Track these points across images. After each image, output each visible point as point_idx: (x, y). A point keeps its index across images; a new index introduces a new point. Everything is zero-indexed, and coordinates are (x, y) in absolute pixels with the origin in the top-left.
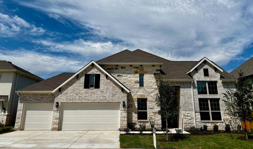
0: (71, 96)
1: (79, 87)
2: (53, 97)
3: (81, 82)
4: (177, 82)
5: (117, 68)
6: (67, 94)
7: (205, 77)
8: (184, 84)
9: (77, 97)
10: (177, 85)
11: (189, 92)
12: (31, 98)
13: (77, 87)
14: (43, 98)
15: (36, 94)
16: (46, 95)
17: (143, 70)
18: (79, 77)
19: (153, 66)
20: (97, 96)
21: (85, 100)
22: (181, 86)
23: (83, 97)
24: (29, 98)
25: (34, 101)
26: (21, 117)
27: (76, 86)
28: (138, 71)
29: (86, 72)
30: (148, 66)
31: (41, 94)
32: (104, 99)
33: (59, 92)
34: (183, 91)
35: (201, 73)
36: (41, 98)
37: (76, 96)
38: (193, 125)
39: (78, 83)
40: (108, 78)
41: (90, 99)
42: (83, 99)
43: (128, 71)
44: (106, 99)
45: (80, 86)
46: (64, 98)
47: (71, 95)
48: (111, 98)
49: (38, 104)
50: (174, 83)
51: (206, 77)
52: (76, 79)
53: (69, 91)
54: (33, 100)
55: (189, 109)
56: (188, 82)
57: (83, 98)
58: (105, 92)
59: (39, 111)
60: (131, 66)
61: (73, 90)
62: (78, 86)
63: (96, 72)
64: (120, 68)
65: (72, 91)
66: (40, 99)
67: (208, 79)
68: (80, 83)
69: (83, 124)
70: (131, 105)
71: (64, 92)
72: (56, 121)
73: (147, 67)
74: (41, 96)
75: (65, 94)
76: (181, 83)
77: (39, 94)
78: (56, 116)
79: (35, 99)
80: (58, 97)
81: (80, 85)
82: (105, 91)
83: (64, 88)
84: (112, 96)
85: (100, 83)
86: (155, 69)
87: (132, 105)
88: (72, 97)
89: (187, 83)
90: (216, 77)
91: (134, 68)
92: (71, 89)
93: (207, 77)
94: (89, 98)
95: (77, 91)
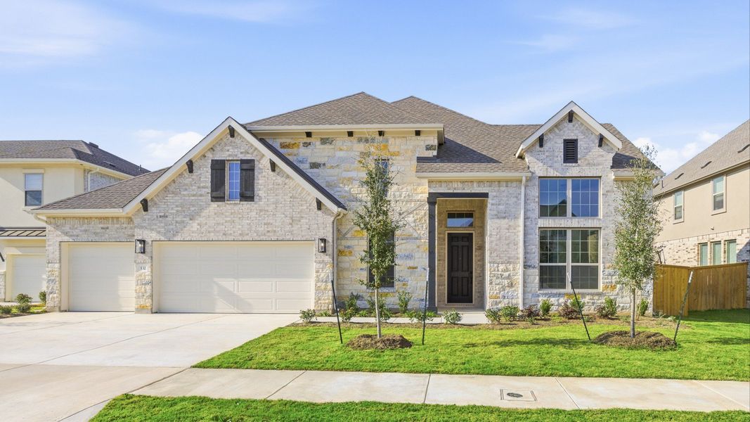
0: (177, 222)
1: (196, 198)
3: (202, 185)
4: (480, 182)
5: (310, 144)
6: (167, 217)
7: (565, 164)
8: (499, 187)
10: (479, 189)
11: (514, 210)
12: (76, 228)
13: (193, 198)
14: (108, 228)
15: (87, 218)
16: (115, 220)
17: (386, 147)
18: (194, 168)
19: (418, 133)
21: (218, 234)
22: (489, 194)
23: (210, 227)
24: (70, 228)
26: (57, 279)
27: (189, 195)
28: (372, 149)
29: (213, 154)
30: (402, 135)
32: (268, 231)
34: (495, 207)
35: (556, 154)
36: (102, 228)
38: (514, 301)
39: (194, 187)
40: (277, 170)
41: (229, 232)
42: (209, 232)
43: (341, 150)
45: (201, 195)
47: (178, 219)
48: (288, 228)
50: (469, 184)
51: (568, 164)
52: (187, 176)
53: (172, 209)
54: (81, 233)
55: (509, 258)
56: (512, 181)
58: (272, 213)
61: (182, 206)
62: (194, 196)
63: (241, 153)
64: (318, 143)
65: (180, 209)
66: (98, 231)
67: (573, 170)
68: (199, 187)
70: (349, 247)
73: (398, 137)
75: (160, 216)
76: (491, 182)
79: (86, 231)
83: (156, 199)
84: (291, 224)
86: (422, 143)
87: (351, 249)
89: (509, 185)
90: (599, 164)
91: (360, 140)
93: (571, 164)
94: (226, 229)
95: (193, 209)
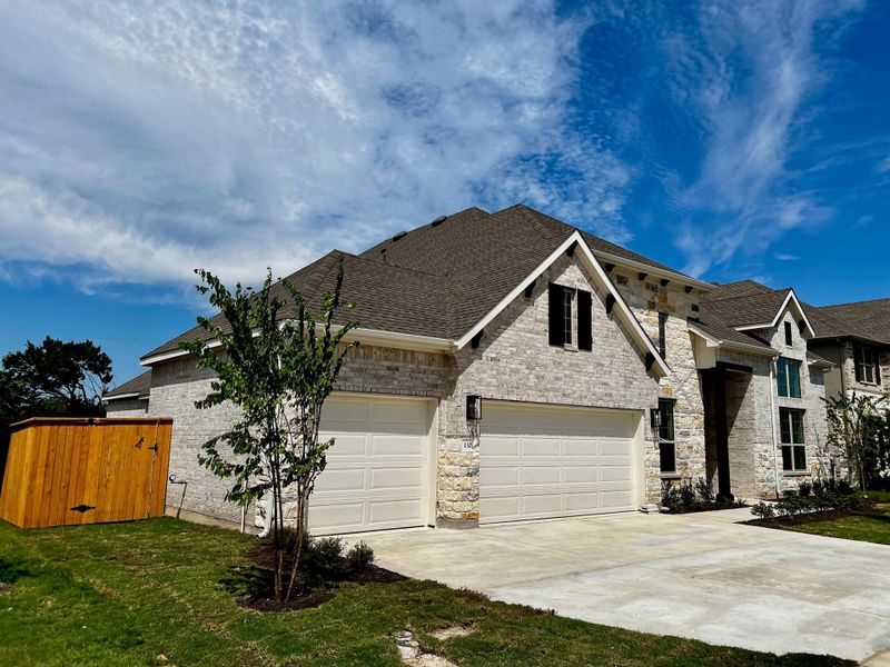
2: (433, 368)
9: (532, 380)
20: (587, 382)
25: (358, 381)
31: (387, 350)
33: (471, 351)
37: (527, 371)
44: (611, 395)
46: (489, 380)
49: (364, 401)
57: (549, 386)
59: (369, 435)
60: (642, 276)
69: (540, 492)
71: (488, 350)
72: (469, 485)
74: (386, 358)
77: (379, 348)
78: (468, 462)
80: (469, 370)
81: (536, 328)
82: (607, 363)
85: (594, 331)
88: (515, 378)
92: (511, 341)
